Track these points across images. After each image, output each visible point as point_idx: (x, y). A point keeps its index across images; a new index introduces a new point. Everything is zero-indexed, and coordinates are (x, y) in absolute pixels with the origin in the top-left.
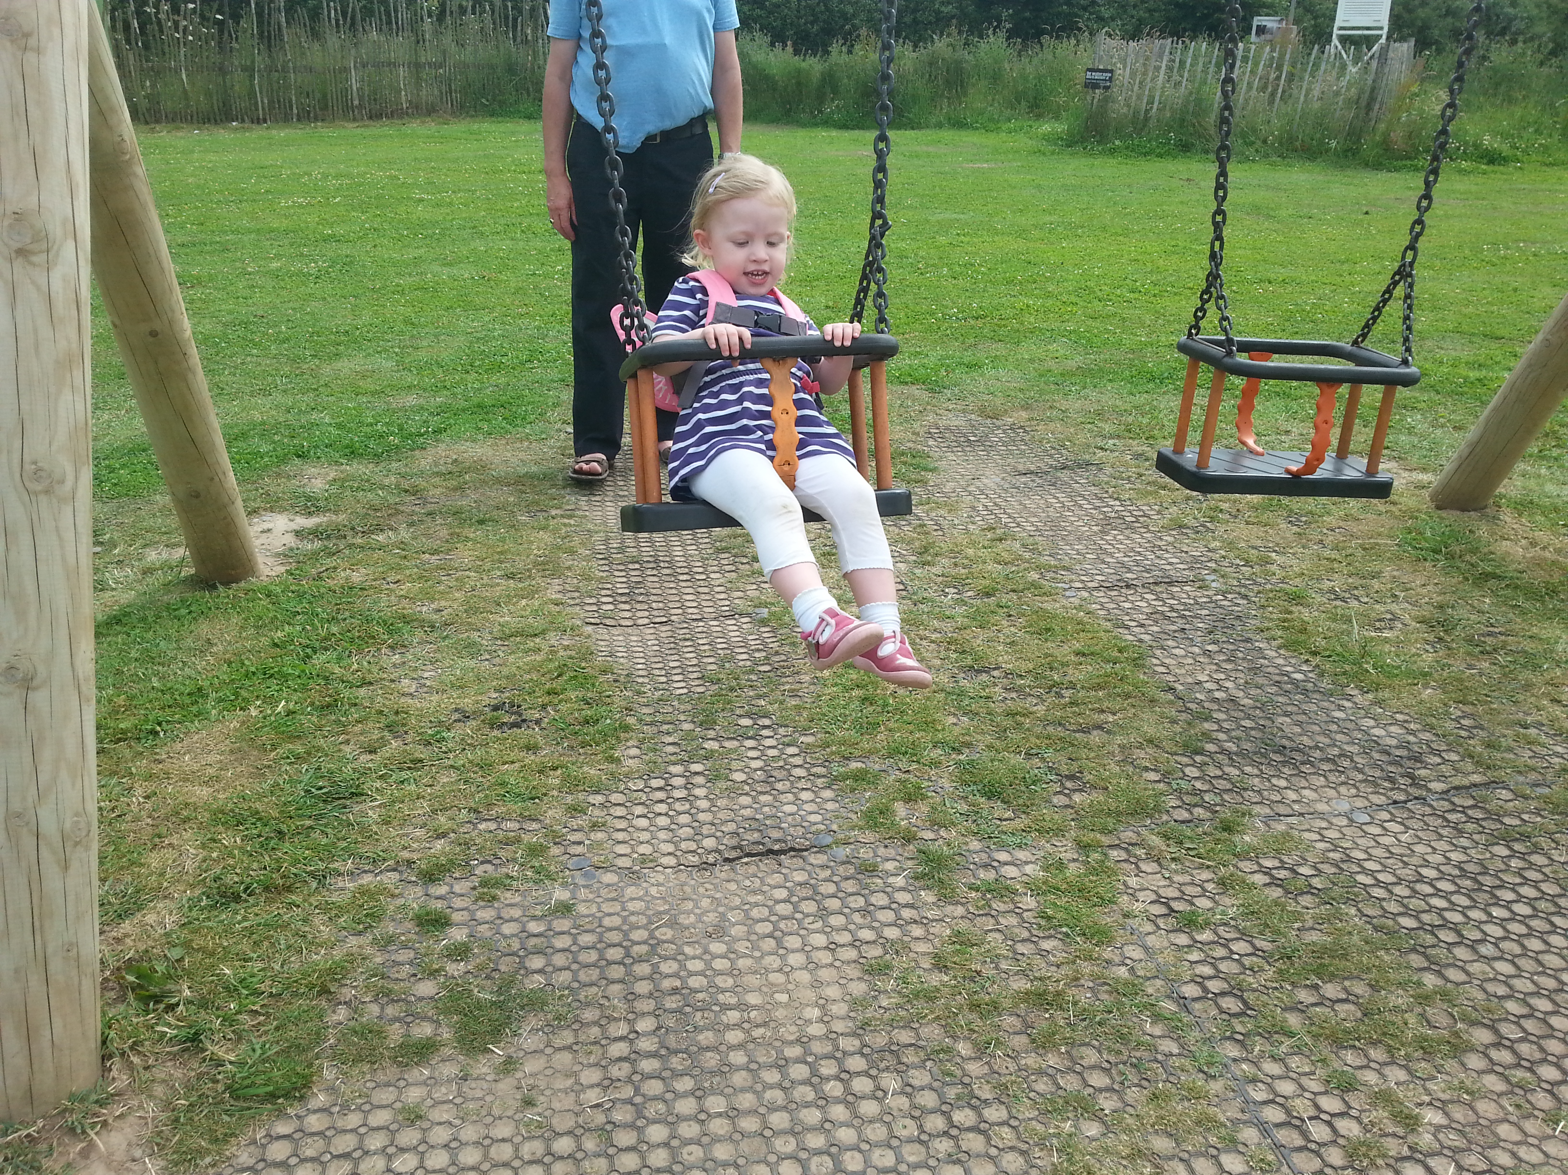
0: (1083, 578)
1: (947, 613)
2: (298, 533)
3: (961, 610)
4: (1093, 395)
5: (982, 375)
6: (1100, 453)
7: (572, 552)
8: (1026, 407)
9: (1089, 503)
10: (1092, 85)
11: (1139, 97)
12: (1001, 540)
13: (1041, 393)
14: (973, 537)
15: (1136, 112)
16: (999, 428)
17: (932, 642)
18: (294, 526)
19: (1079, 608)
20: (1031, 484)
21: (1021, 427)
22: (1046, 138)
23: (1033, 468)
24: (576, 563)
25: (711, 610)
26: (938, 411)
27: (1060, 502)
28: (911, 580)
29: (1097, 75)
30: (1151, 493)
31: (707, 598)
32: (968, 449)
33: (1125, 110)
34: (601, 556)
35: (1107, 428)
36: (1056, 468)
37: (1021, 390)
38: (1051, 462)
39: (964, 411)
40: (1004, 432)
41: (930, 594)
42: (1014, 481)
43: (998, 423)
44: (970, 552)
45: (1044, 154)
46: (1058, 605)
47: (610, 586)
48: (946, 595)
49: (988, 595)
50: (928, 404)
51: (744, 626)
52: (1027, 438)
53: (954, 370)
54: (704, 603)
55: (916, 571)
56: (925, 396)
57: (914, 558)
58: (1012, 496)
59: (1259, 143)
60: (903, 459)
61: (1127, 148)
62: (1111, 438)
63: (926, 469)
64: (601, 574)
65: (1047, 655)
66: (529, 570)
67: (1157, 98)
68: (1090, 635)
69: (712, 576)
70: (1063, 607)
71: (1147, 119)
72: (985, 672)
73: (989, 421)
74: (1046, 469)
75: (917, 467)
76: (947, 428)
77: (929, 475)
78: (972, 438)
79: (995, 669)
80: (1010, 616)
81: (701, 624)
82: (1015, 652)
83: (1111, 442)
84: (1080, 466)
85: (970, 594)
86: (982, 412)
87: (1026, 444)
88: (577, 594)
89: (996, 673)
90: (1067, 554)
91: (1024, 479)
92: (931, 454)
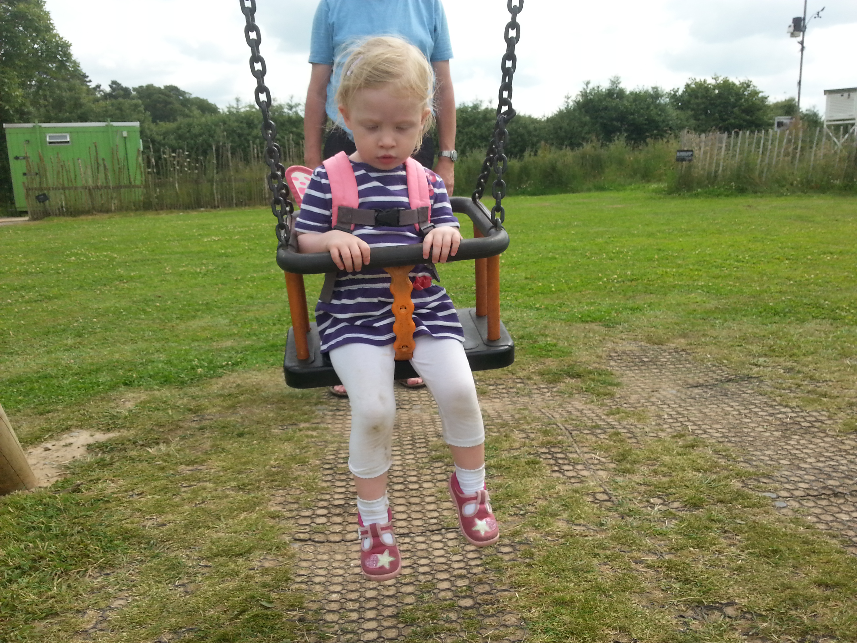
0: (787, 486)
1: (658, 528)
2: (89, 447)
3: (671, 524)
4: (735, 326)
5: (644, 314)
6: (756, 369)
7: (303, 462)
8: (684, 336)
9: (763, 410)
10: (681, 160)
11: (710, 164)
12: (693, 447)
13: (693, 325)
14: (666, 444)
15: (709, 173)
16: (665, 351)
17: (649, 567)
18: (91, 441)
19: (796, 521)
20: (705, 395)
21: (683, 350)
22: (655, 191)
23: (701, 381)
24: (303, 473)
25: (419, 523)
26: (615, 340)
27: (735, 410)
28: (615, 489)
29: (683, 154)
30: (814, 401)
31: (418, 509)
32: (643, 367)
33: (702, 172)
34: (327, 466)
35: (755, 349)
36: (721, 381)
37: (677, 324)
38: (715, 376)
39: (635, 340)
40: (670, 354)
41: (636, 505)
42: (689, 393)
43: (664, 347)
44: (667, 459)
45: (655, 199)
46: (772, 519)
47: (328, 497)
48: (652, 506)
49: (696, 506)
50: (606, 335)
51: (450, 543)
52: (690, 358)
53: (621, 313)
54: (414, 516)
55: (619, 479)
56: (603, 330)
57: (613, 465)
58: (691, 406)
59: (788, 186)
60: (591, 376)
61: (706, 193)
62: (760, 356)
63: (611, 384)
64: (324, 485)
65: (785, 587)
66: (260, 481)
67: (721, 164)
68: (824, 558)
69: (425, 485)
70: (779, 520)
71: (716, 176)
72: (717, 608)
73: (656, 346)
74: (713, 382)
75: (604, 382)
76: (624, 352)
77: (615, 389)
78: (646, 360)
79: (728, 604)
80: (725, 532)
81: (407, 540)
82: (747, 581)
83: (761, 360)
84: (742, 379)
85: (676, 505)
86: (649, 339)
87: (690, 363)
88: (296, 506)
89: (730, 611)
90: (761, 461)
91: (696, 391)
92: (614, 372)
